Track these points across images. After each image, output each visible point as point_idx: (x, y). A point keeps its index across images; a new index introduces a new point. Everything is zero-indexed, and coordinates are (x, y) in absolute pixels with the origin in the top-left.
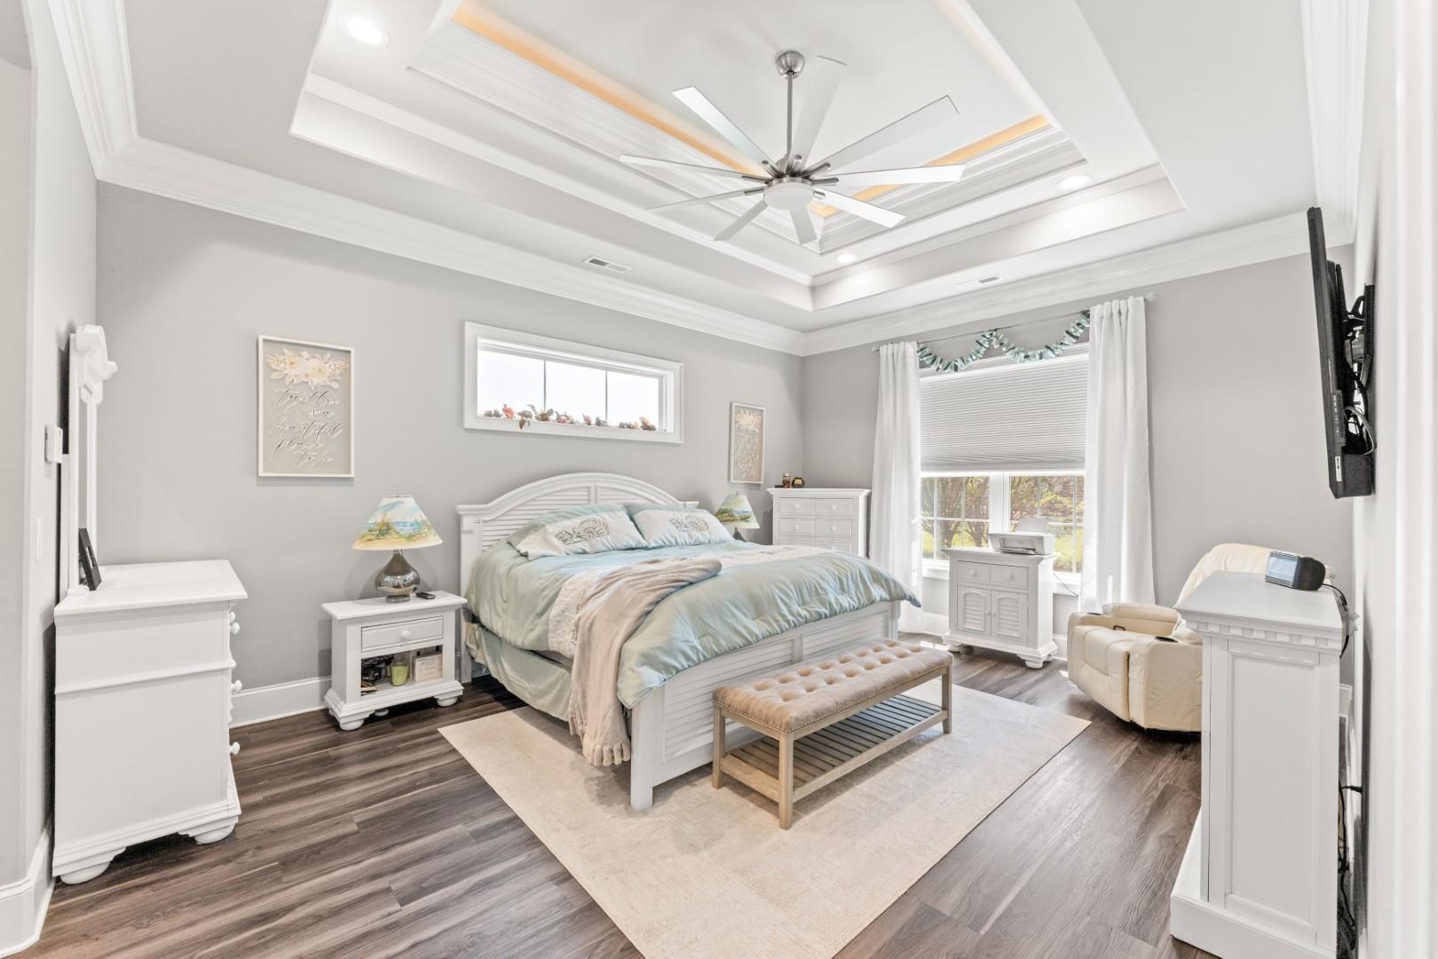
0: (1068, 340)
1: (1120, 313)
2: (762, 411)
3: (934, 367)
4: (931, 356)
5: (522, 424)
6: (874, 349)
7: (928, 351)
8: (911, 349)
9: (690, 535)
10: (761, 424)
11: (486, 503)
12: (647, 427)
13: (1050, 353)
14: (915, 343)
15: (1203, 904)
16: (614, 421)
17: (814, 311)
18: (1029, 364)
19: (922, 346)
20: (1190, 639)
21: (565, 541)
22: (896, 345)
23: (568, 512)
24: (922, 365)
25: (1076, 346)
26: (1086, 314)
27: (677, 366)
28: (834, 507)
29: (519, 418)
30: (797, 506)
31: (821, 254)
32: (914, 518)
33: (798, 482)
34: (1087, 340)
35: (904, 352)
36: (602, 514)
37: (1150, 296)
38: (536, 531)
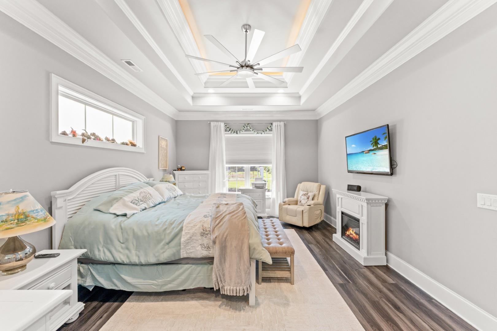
0: (268, 130)
1: (279, 125)
2: (167, 140)
3: (230, 132)
4: (228, 129)
5: (83, 141)
6: (209, 122)
7: (228, 126)
8: (222, 125)
9: (172, 193)
10: (167, 145)
11: (68, 189)
12: (133, 145)
13: (263, 133)
14: (223, 123)
15: (368, 257)
16: (119, 141)
17: (193, 106)
18: (258, 135)
19: (226, 124)
20: (313, 204)
21: (136, 204)
22: (217, 123)
23: (129, 189)
24: (226, 131)
25: (269, 132)
26: (272, 124)
27: (143, 117)
28: (200, 177)
29: (81, 137)
30: (186, 178)
31: (205, 87)
32: (224, 180)
33: (183, 168)
34: (272, 131)
35: (220, 125)
36: (145, 188)
37: (285, 122)
38: (117, 201)
